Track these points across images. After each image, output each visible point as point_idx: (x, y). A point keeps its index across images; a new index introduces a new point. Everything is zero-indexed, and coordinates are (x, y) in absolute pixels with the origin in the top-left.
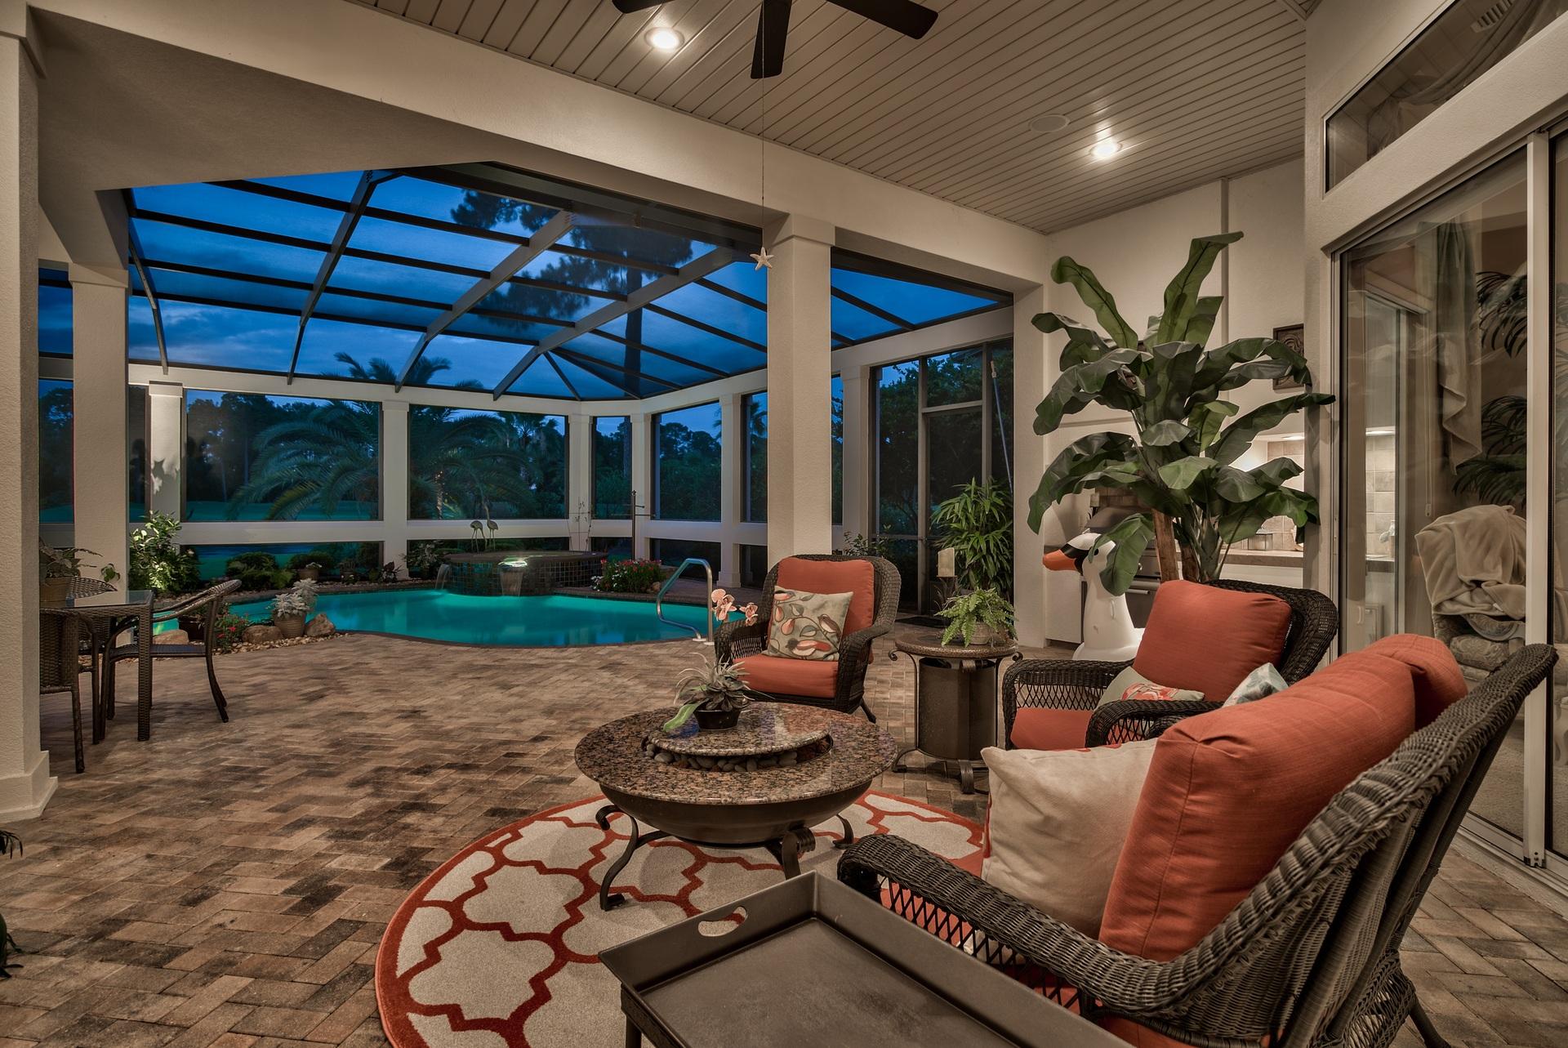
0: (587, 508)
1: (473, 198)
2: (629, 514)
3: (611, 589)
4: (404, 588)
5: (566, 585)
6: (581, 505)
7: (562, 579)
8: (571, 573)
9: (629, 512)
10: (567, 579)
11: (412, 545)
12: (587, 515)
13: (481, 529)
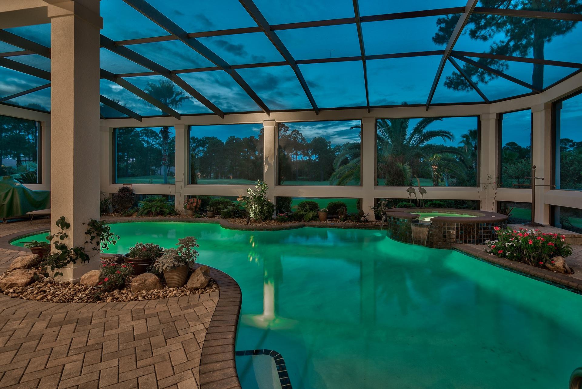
0: (494, 179)
1: (443, 28)
2: (531, 186)
3: (504, 256)
4: (370, 228)
5: (465, 242)
6: (488, 177)
7: (461, 237)
8: (470, 233)
9: (531, 182)
10: (466, 237)
11: (377, 200)
12: (493, 185)
13: (414, 193)
